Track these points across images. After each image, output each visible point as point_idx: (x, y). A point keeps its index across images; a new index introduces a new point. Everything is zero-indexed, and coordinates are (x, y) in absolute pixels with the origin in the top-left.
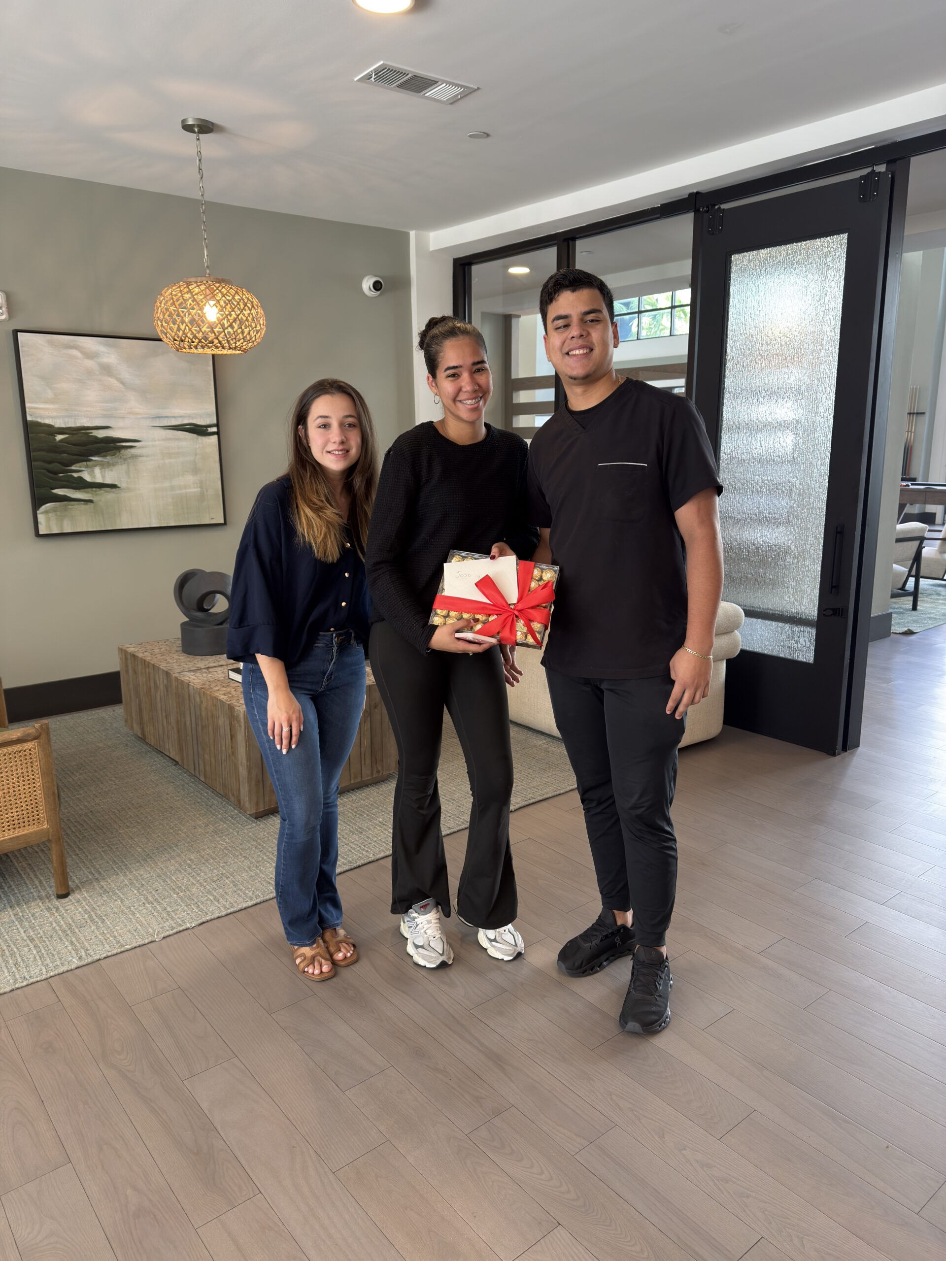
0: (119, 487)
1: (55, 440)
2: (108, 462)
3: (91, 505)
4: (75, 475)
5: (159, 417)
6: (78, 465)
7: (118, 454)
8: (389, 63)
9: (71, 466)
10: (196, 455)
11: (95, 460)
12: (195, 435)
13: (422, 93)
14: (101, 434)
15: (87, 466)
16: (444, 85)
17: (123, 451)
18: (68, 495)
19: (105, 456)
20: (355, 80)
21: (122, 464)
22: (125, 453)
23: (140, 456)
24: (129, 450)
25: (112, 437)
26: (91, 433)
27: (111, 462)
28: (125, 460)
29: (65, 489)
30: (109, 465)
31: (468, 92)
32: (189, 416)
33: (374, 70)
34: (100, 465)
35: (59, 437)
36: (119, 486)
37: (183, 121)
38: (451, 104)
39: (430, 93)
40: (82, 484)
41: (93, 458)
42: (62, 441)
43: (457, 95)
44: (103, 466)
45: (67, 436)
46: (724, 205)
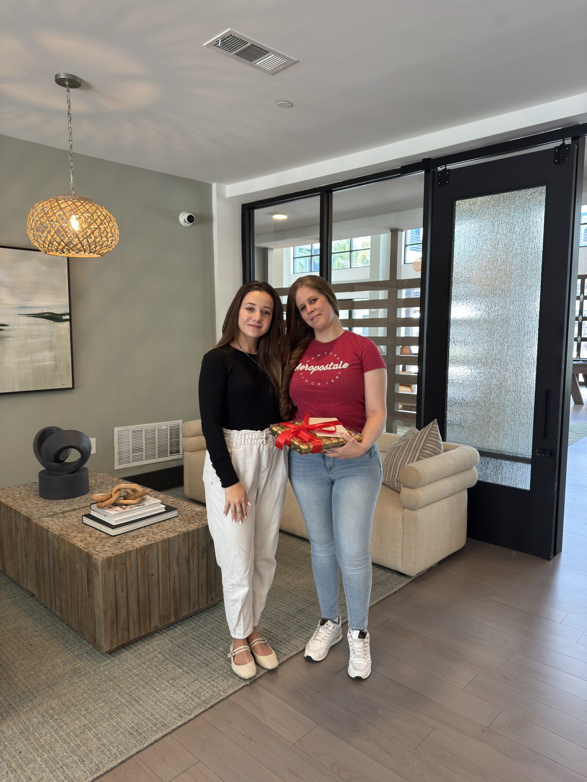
5: (24, 307)
8: (235, 31)
10: (52, 336)
12: (52, 321)
13: (254, 62)
16: (273, 55)
20: (204, 45)
23: (8, 337)
31: (290, 64)
32: (48, 307)
33: (220, 36)
37: (57, 76)
38: (273, 74)
39: (260, 62)
43: (280, 66)
46: (450, 167)
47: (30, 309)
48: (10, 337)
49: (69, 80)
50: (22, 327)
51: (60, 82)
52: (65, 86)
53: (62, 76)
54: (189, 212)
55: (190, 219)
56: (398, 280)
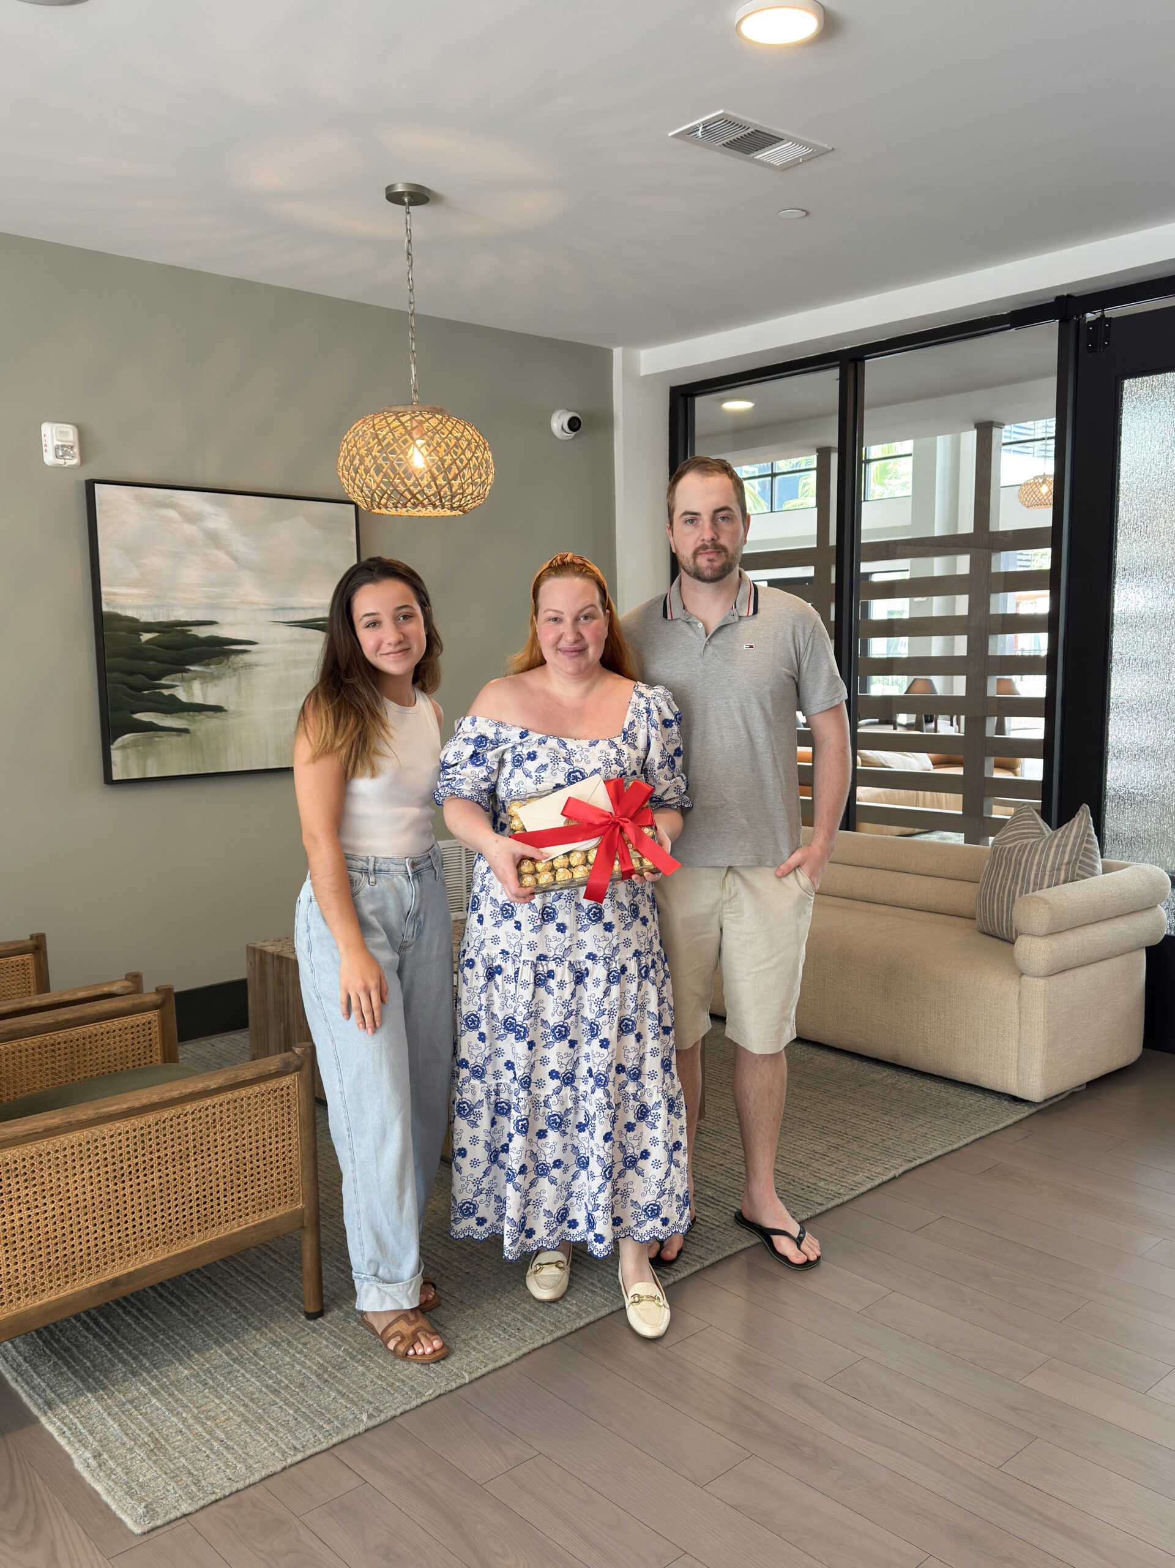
0: (226, 711)
1: (140, 640)
2: (212, 674)
3: (185, 737)
4: (166, 692)
5: (283, 609)
6: (169, 677)
7: (226, 661)
8: (732, 112)
9: (160, 679)
11: (194, 671)
13: (752, 155)
14: (203, 632)
15: (183, 680)
16: (789, 144)
17: (232, 658)
18: (155, 721)
19: (208, 665)
20: (670, 136)
21: (230, 677)
22: (235, 661)
24: (241, 656)
25: (218, 637)
26: (190, 631)
27: (216, 673)
28: (235, 670)
29: (151, 713)
30: (213, 678)
31: (817, 154)
34: (201, 677)
35: (145, 637)
36: (226, 708)
37: (390, 188)
38: (784, 170)
39: (763, 155)
40: (174, 707)
41: (192, 668)
42: (149, 642)
43: (797, 160)
44: (204, 678)
45: (157, 634)
46: (1112, 312)
47: (292, 611)
48: (260, 665)
49: (410, 194)
50: (280, 646)
51: (394, 197)
52: (403, 203)
53: (400, 189)
54: (570, 411)
55: (574, 424)
56: (993, 532)
